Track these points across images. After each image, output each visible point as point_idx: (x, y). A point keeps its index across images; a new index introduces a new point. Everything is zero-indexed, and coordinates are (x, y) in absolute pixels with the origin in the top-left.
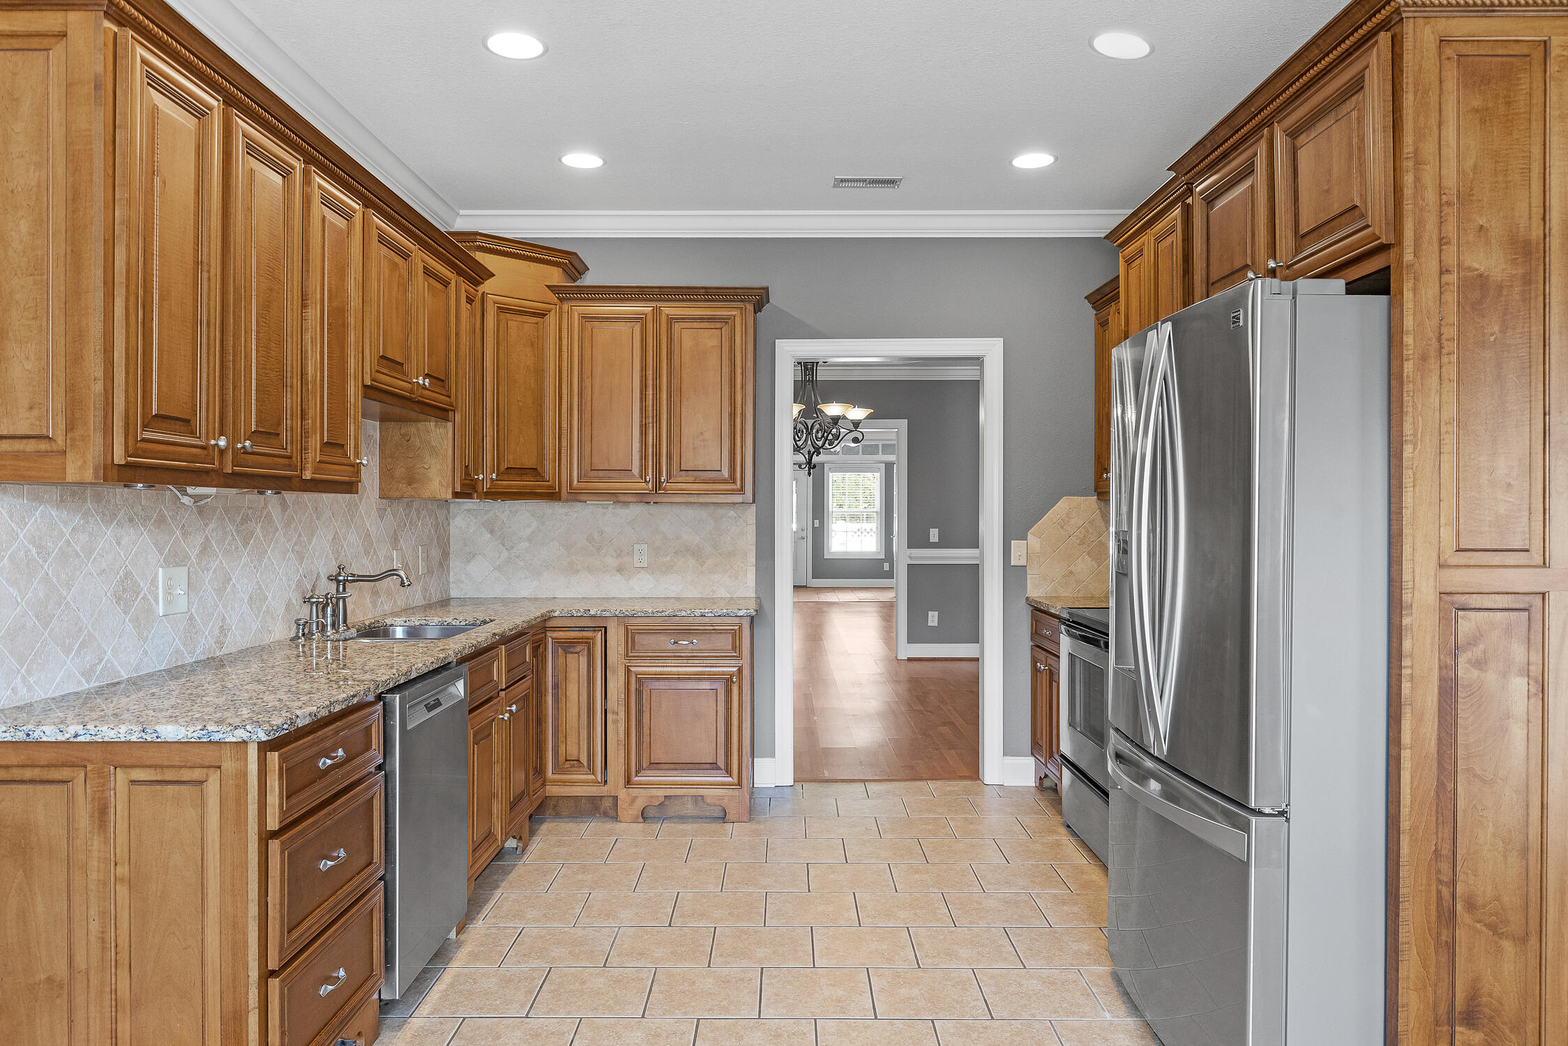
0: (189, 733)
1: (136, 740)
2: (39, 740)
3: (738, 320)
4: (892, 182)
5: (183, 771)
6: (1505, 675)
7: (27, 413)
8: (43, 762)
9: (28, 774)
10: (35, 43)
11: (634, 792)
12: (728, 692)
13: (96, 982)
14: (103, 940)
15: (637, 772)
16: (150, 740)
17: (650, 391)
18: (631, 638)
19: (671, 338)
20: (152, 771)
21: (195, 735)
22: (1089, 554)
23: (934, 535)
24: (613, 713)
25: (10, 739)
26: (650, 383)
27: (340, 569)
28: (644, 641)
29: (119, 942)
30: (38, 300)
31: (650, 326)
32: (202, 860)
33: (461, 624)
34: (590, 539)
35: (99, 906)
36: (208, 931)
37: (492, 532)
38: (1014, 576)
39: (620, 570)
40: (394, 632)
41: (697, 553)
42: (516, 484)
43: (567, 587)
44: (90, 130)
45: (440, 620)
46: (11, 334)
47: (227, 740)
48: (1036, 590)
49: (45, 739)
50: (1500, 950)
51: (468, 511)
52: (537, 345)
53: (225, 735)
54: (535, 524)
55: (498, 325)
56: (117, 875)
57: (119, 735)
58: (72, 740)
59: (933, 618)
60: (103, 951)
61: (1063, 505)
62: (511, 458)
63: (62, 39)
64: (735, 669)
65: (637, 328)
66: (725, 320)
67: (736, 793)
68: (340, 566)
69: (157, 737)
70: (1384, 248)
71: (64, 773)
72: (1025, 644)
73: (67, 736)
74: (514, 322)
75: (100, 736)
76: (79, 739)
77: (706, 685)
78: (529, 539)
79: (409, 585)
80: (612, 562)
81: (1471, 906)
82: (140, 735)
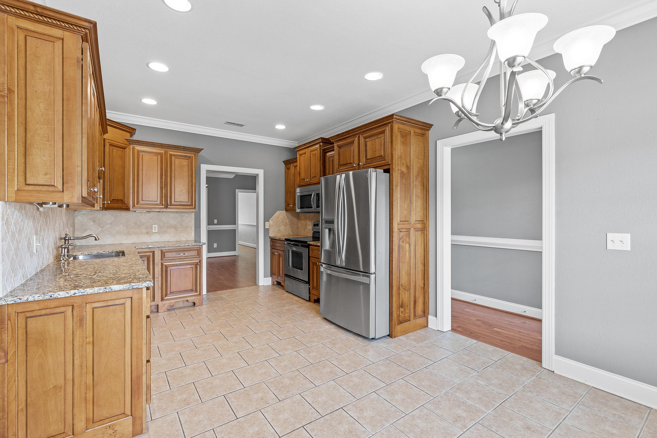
0: (124, 287)
1: (102, 292)
2: (57, 297)
3: (194, 157)
4: (242, 125)
5: (116, 301)
6: (406, 244)
7: (44, 176)
8: (52, 306)
9: (43, 312)
10: (51, 39)
11: (164, 302)
12: (196, 268)
13: (78, 382)
14: (81, 366)
15: (166, 296)
16: (108, 291)
17: (164, 177)
18: (163, 254)
19: (171, 161)
20: (103, 302)
21: (127, 287)
22: (284, 225)
23: (216, 221)
24: (157, 278)
25: (42, 299)
26: (164, 174)
27: (66, 235)
28: (167, 255)
29: (87, 365)
30: (49, 135)
31: (163, 156)
32: (124, 329)
33: (107, 253)
34: (136, 223)
35: (79, 355)
36: (126, 353)
37: (94, 221)
38: (266, 231)
39: (147, 233)
40: (78, 258)
41: (175, 227)
42: (116, 205)
43: (126, 240)
44: (75, 77)
45: (97, 252)
46: (35, 145)
47: (139, 287)
48: (272, 234)
49: (59, 297)
50: (405, 293)
51: (84, 214)
52: (123, 158)
53: (139, 286)
54: (113, 219)
55: (110, 150)
56: (87, 342)
57: (94, 291)
58: (72, 295)
59: (215, 245)
60: (81, 370)
61: (278, 213)
62: (114, 196)
63: (60, 40)
64: (198, 261)
65: (159, 157)
66: (189, 157)
67: (199, 297)
68: (66, 234)
69: (111, 290)
70: (389, 164)
71: (62, 309)
72: (269, 248)
73: (71, 294)
74: (115, 150)
75: (86, 293)
76: (76, 295)
77: (189, 266)
78: (111, 224)
79: (98, 240)
80: (145, 231)
81: (402, 286)
82: (104, 290)
